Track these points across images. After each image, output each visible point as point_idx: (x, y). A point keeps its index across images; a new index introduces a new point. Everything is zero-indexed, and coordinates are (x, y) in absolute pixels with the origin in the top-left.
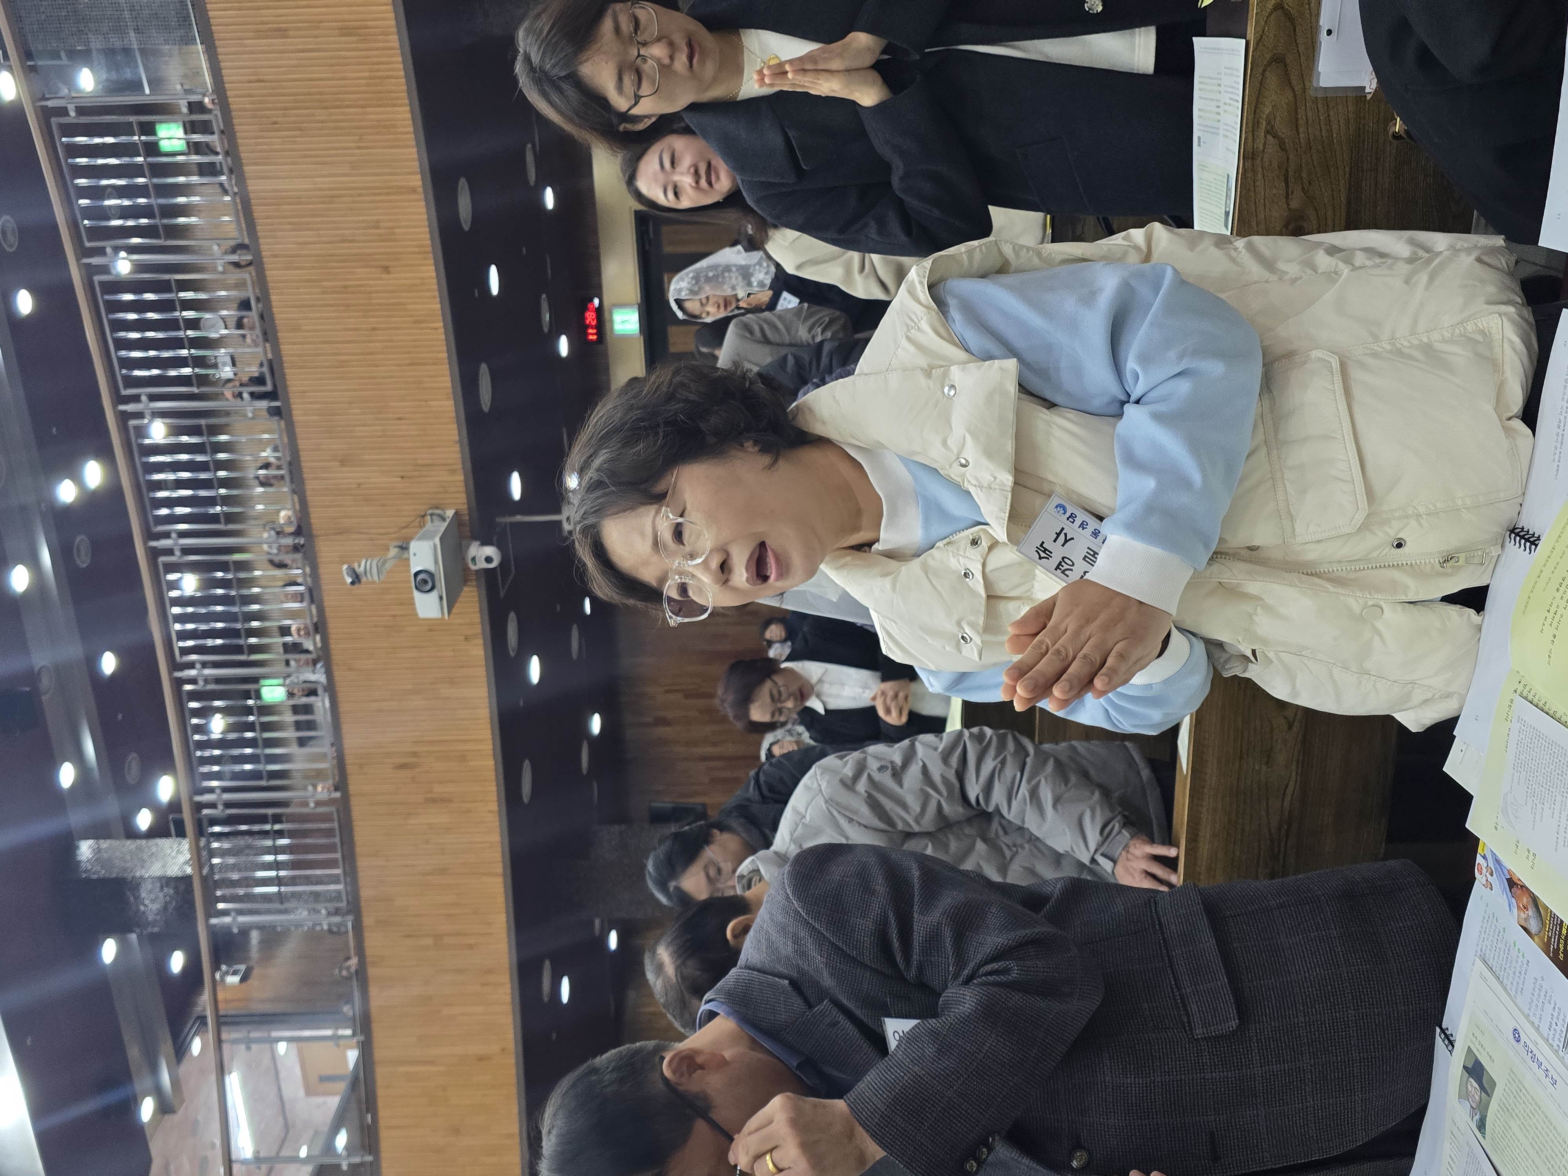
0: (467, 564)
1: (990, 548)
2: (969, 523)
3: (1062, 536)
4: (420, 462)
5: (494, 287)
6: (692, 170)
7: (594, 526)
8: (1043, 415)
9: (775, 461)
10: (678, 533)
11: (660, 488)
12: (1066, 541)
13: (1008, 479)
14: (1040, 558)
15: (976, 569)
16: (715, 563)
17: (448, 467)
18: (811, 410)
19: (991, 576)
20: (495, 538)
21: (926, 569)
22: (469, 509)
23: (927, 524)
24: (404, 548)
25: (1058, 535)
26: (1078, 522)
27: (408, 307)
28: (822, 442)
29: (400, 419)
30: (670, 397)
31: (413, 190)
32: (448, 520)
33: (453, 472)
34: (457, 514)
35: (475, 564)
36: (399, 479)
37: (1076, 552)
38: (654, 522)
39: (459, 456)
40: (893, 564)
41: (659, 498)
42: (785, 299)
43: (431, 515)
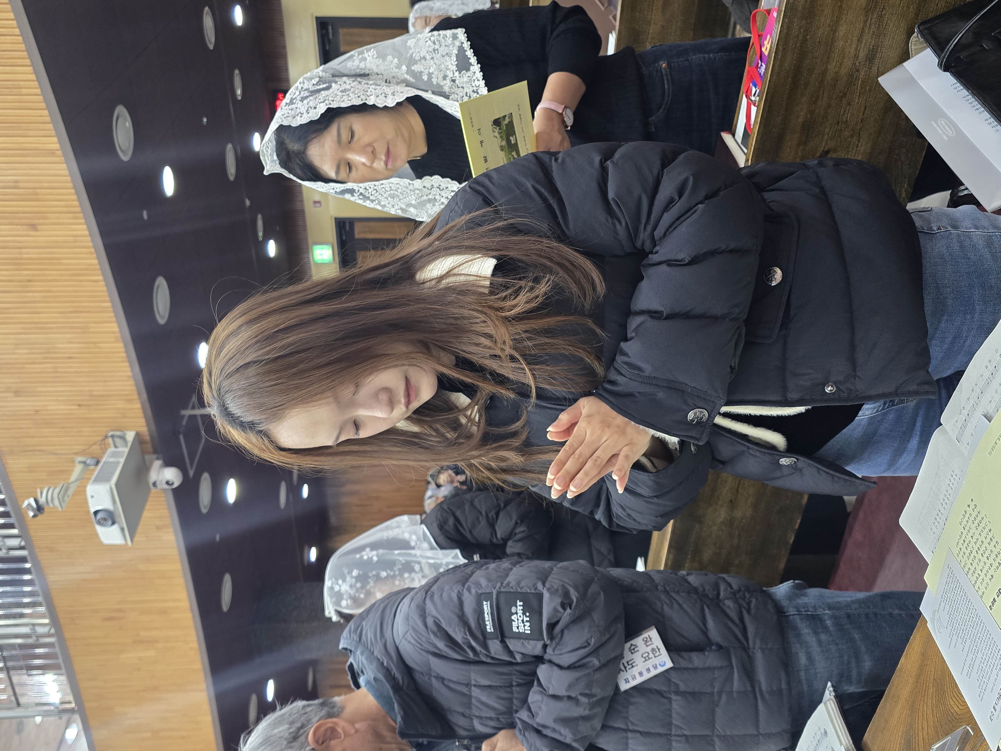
4: (95, 393)
17: (125, 398)
29: (70, 358)
34: (138, 435)
35: (157, 487)
36: (76, 407)
39: (134, 388)
43: (112, 436)
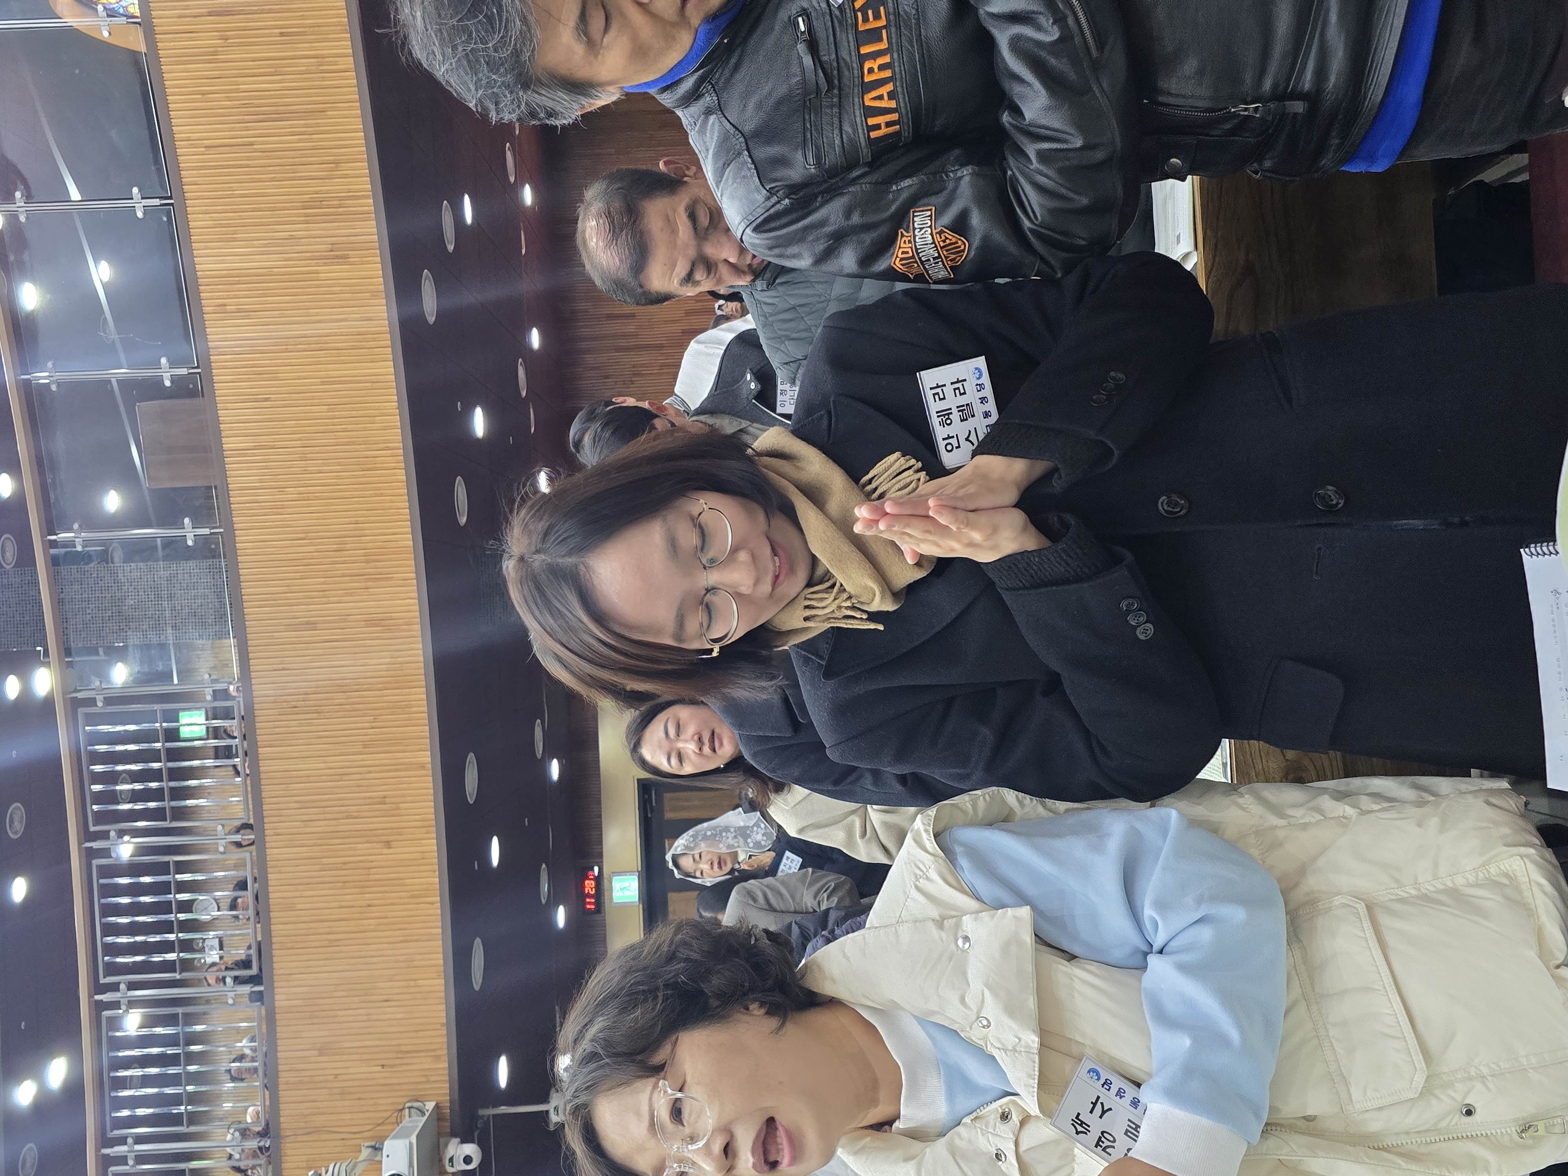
0: (444, 1166)
1: (1023, 1123)
2: (996, 1094)
3: (1099, 1105)
4: (403, 1048)
5: (495, 857)
6: (696, 737)
7: (585, 1106)
8: (1061, 968)
9: (783, 1024)
10: (676, 1113)
11: (658, 1058)
12: (1104, 1112)
13: (1033, 1040)
14: (1078, 1133)
15: (1009, 1149)
16: (717, 1147)
17: (432, 1054)
18: (820, 968)
19: (1026, 1158)
20: (476, 1134)
21: (953, 1151)
22: (451, 1101)
23: (951, 1096)
24: (377, 1149)
25: (1094, 1104)
26: (1114, 1089)
27: (407, 881)
28: (832, 1003)
29: (387, 1001)
30: (671, 957)
31: (422, 767)
32: (427, 1114)
33: (437, 1058)
34: (437, 1107)
35: (452, 1166)
36: (379, 1069)
37: (1116, 1124)
38: (650, 1099)
39: (445, 1039)
40: (916, 1146)
41: (658, 1070)
42: (788, 858)
43: (410, 1108)
